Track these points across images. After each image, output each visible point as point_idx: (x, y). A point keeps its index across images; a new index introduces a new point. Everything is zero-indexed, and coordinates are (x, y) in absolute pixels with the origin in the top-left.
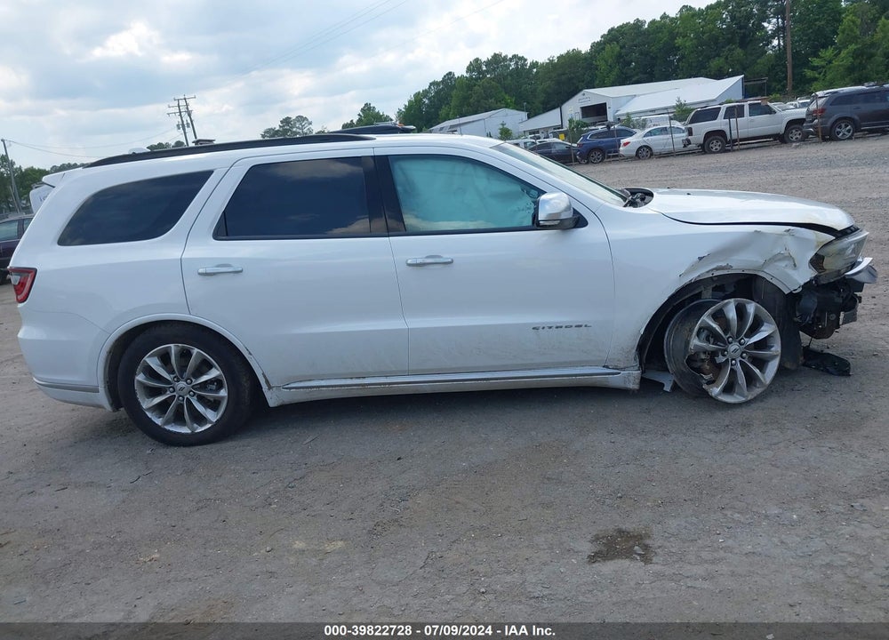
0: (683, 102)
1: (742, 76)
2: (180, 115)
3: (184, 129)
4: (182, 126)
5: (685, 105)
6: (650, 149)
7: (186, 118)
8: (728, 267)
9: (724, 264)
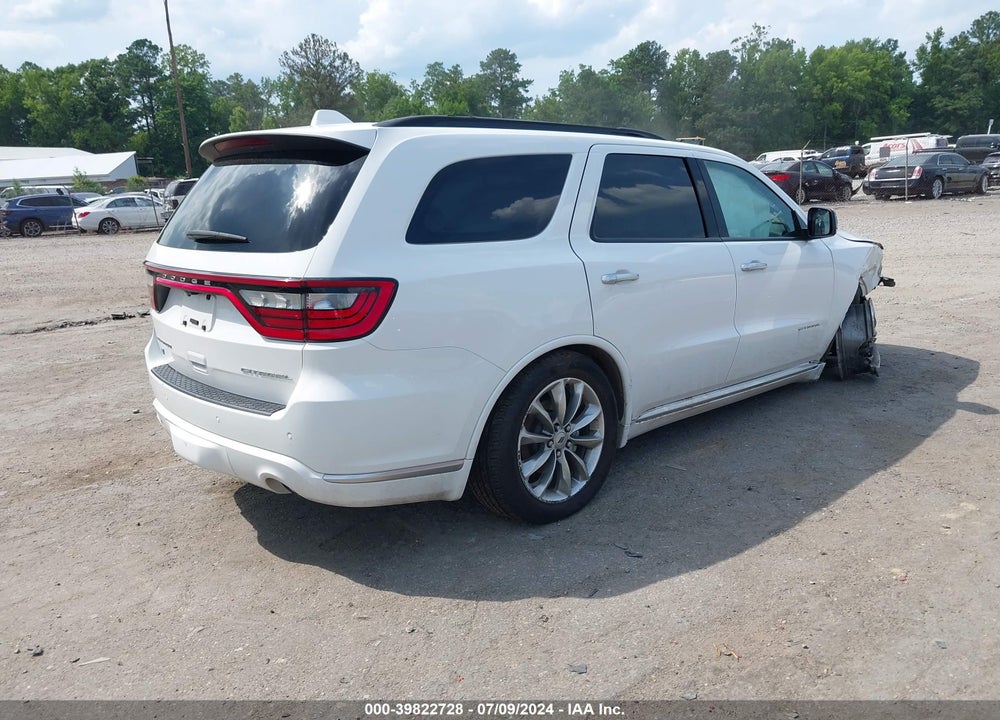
0: (83, 174)
1: (134, 152)
5: (86, 176)
6: (118, 223)
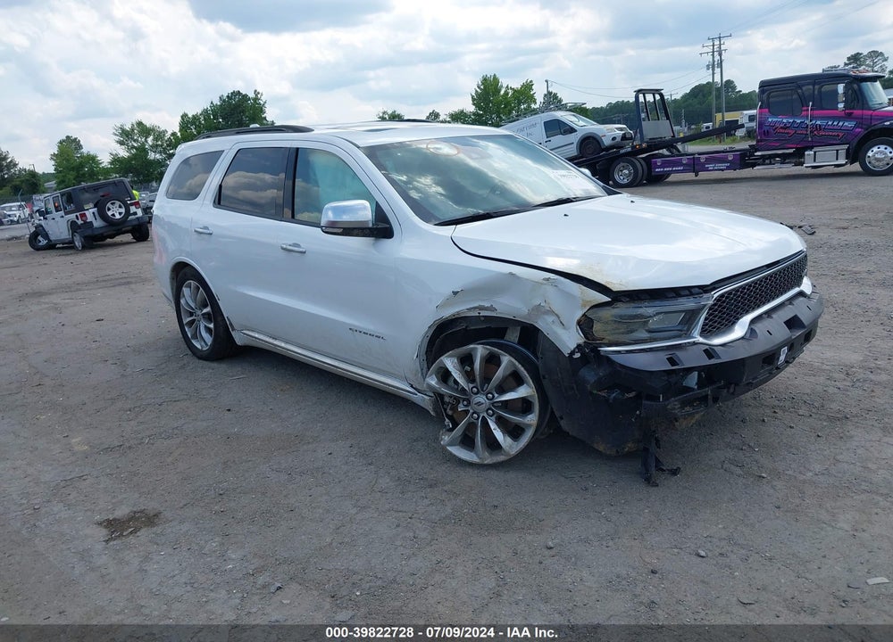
2: (713, 55)
3: (713, 70)
4: (712, 66)
7: (717, 58)
8: (491, 309)
9: (487, 304)
